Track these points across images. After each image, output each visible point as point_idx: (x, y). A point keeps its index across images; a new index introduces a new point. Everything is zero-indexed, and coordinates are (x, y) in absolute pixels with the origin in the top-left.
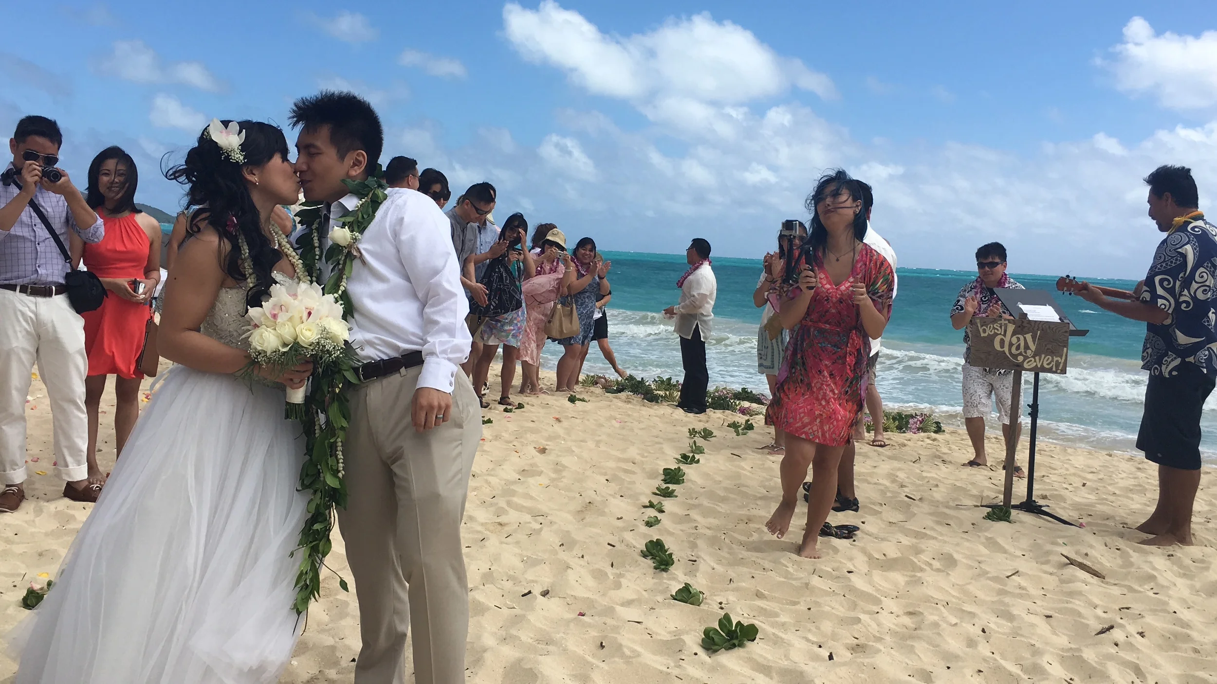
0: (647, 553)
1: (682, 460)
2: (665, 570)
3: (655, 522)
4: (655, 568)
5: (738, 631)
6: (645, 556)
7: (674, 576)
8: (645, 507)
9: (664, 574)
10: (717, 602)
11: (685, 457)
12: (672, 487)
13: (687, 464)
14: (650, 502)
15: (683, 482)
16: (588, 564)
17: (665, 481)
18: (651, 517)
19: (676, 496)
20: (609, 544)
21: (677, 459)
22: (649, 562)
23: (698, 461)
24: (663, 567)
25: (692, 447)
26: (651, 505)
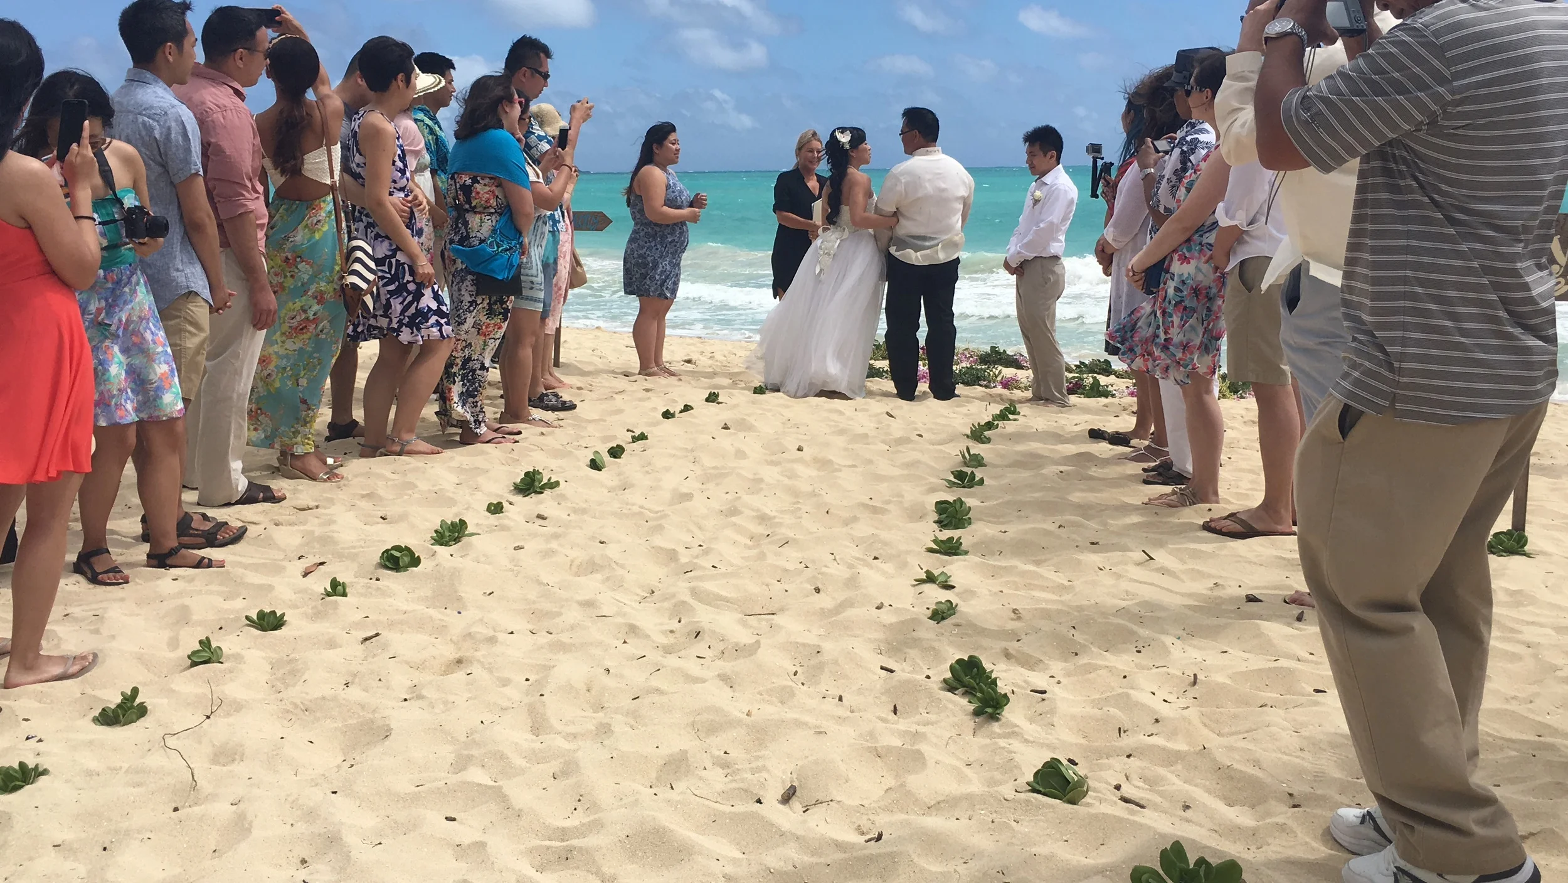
0: (955, 684)
1: (956, 481)
2: (994, 718)
3: (948, 610)
4: (977, 713)
5: (1202, 873)
6: (951, 689)
7: (1016, 729)
8: (921, 581)
9: (996, 727)
10: (1110, 784)
11: (960, 475)
12: (955, 534)
13: (964, 487)
14: (928, 572)
15: (970, 524)
16: (852, 711)
17: (942, 524)
18: (941, 603)
19: (966, 553)
20: (882, 668)
21: (949, 481)
22: (961, 704)
23: (982, 481)
24: (989, 710)
25: (963, 456)
26: (930, 578)
